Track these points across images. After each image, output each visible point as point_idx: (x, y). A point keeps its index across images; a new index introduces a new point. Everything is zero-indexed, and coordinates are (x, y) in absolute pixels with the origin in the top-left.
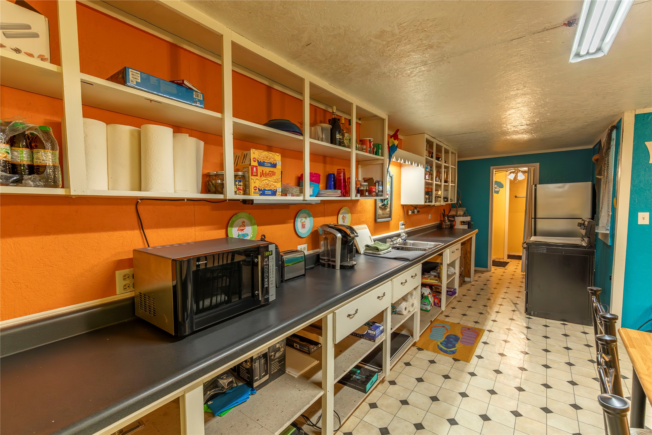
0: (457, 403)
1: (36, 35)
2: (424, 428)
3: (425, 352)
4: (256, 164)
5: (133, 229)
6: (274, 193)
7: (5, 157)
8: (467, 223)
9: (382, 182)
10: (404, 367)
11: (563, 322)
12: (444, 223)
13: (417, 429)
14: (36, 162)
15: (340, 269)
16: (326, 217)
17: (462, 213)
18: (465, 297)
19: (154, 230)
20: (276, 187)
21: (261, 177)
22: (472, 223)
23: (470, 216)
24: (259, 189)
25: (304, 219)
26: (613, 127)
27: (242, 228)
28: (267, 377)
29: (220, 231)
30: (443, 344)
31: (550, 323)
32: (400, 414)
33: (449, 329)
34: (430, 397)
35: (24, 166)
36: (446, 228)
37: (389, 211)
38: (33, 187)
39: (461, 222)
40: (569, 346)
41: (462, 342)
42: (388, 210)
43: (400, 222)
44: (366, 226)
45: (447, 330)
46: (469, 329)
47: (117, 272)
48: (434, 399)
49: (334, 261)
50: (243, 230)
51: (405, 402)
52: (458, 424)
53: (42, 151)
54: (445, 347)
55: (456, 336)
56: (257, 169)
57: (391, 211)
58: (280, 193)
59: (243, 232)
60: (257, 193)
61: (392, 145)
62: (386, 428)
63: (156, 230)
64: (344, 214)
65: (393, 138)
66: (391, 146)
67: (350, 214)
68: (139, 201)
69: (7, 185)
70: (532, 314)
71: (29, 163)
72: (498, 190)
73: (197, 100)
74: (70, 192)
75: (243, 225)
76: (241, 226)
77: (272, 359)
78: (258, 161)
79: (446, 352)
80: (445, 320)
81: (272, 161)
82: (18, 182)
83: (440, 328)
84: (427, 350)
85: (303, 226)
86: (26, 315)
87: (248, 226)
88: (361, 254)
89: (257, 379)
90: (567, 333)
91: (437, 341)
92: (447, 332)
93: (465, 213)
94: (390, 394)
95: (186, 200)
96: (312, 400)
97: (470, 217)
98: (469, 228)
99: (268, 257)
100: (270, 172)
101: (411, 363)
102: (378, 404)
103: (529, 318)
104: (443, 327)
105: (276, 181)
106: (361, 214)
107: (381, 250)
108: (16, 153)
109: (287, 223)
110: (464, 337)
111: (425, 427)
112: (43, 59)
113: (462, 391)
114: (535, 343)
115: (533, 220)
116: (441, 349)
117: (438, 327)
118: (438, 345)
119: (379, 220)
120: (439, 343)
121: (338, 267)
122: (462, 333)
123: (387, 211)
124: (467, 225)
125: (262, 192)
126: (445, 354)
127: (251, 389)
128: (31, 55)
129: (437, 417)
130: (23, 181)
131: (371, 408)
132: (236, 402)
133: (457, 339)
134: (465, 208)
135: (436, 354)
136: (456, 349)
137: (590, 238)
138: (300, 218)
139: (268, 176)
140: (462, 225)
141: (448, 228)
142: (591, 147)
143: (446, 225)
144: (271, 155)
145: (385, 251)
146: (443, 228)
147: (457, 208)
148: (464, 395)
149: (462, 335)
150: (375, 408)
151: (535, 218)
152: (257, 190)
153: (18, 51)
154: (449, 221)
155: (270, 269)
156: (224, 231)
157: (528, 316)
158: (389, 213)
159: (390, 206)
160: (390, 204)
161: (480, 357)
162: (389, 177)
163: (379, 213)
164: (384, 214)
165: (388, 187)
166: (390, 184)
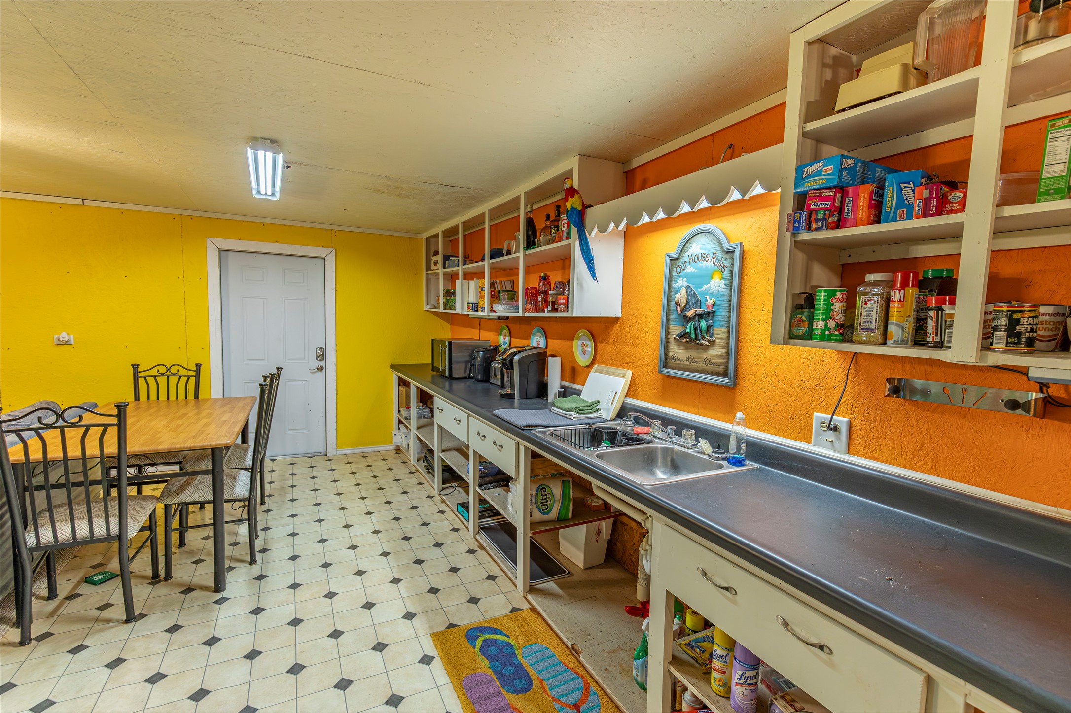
0: (396, 570)
25: (539, 339)
37: (720, 356)
42: (716, 351)
44: (627, 371)
50: (505, 338)
55: (515, 692)
57: (730, 357)
64: (585, 340)
67: (593, 344)
79: (482, 631)
87: (507, 336)
119: (669, 370)
123: (712, 356)
129: (402, 551)
135: (487, 617)
138: (536, 336)
148: (396, 581)
158: (723, 361)
159: (725, 342)
160: (725, 336)
161: (426, 660)
162: (720, 255)
163: (671, 354)
164: (697, 362)
165: (717, 284)
166: (727, 273)
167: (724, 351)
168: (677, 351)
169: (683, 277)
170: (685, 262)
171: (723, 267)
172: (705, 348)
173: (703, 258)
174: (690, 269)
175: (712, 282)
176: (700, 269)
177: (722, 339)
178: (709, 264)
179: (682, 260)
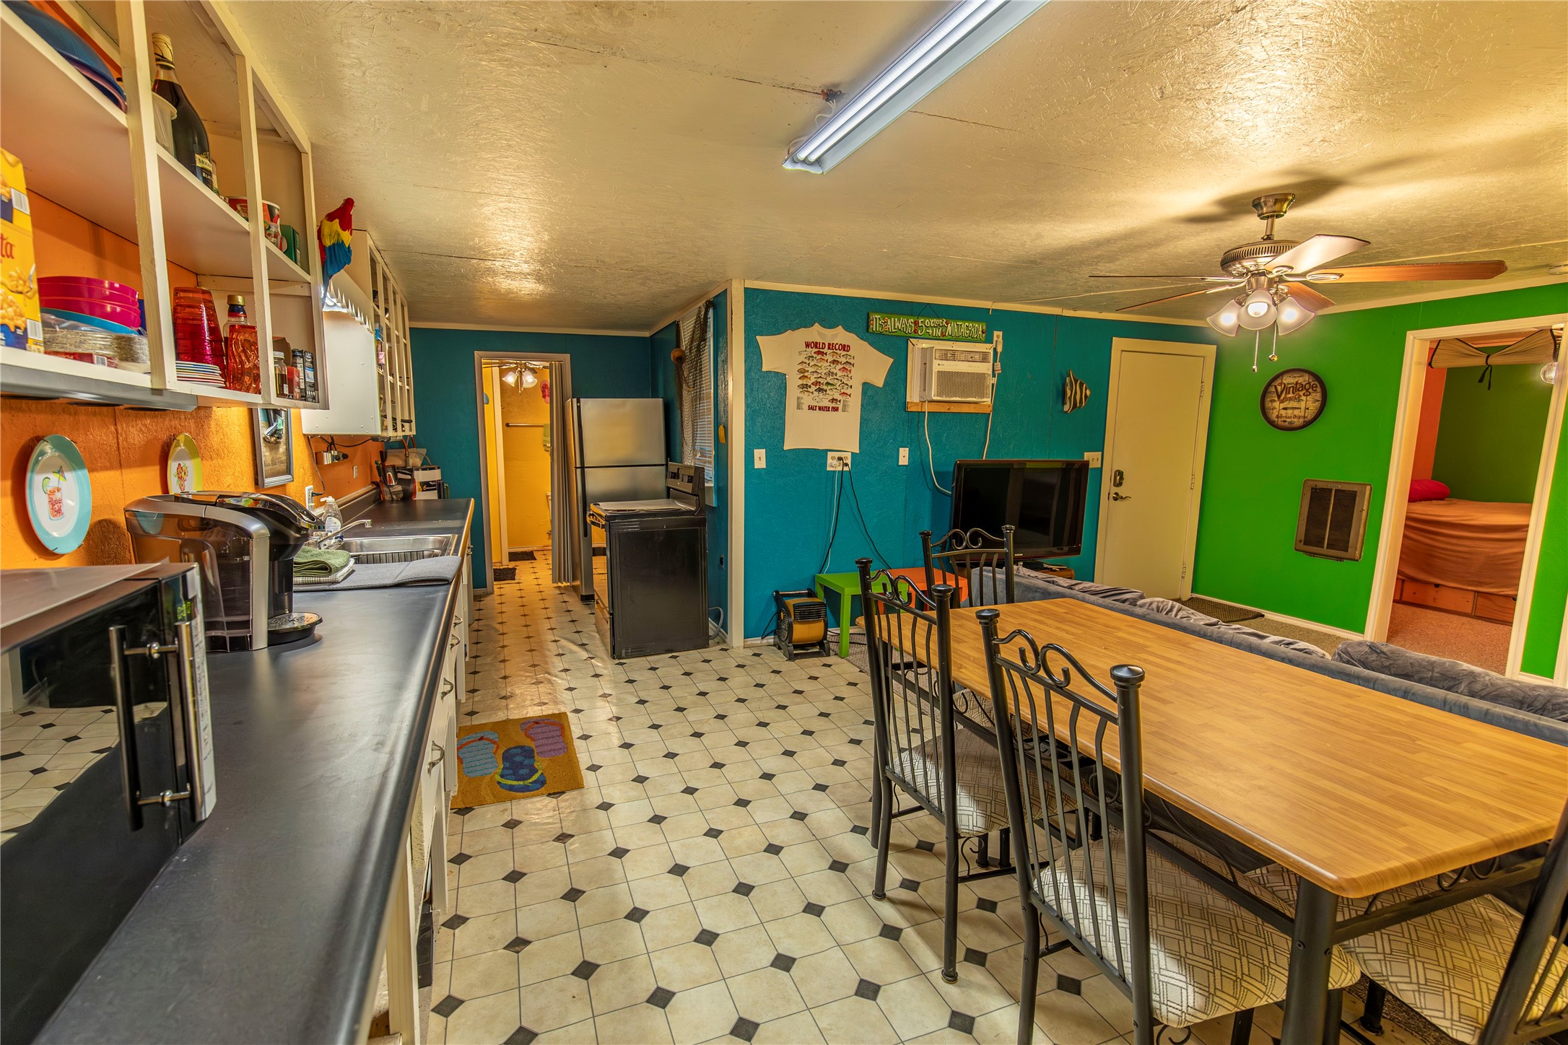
0: (619, 874)
2: (598, 966)
3: (479, 811)
6: (17, 344)
8: (434, 485)
9: (313, 358)
10: (456, 871)
11: (670, 655)
12: (385, 489)
13: (586, 977)
15: (268, 645)
16: (128, 471)
17: (418, 462)
18: (479, 661)
20: (21, 316)
22: (445, 484)
23: (439, 468)
25: (54, 479)
26: (710, 304)
30: (507, 775)
31: (658, 661)
32: (528, 976)
33: (497, 740)
34: (562, 898)
36: (393, 500)
37: (284, 452)
39: (424, 482)
40: (703, 689)
41: (540, 753)
42: (283, 448)
43: (306, 488)
45: (495, 743)
46: (537, 723)
48: (573, 895)
49: (246, 624)
51: (518, 944)
52: (648, 912)
54: (518, 780)
55: (522, 747)
57: (288, 452)
61: (334, 244)
62: (521, 1030)
64: (182, 459)
65: (337, 221)
66: (330, 247)
67: (199, 462)
70: (623, 655)
79: (525, 789)
80: (474, 723)
83: (474, 744)
84: (481, 804)
85: (56, 509)
90: (687, 669)
91: (490, 776)
92: (497, 748)
93: (429, 462)
94: (469, 952)
97: (440, 470)
98: (440, 497)
101: (466, 852)
102: (457, 994)
103: (622, 664)
104: (479, 740)
105: (20, 289)
110: (540, 742)
111: (599, 962)
113: (612, 847)
114: (658, 704)
115: (579, 470)
116: (511, 788)
117: (470, 745)
118: (499, 783)
119: (267, 481)
120: (498, 778)
121: (260, 641)
122: (528, 736)
123: (282, 454)
124: (437, 492)
126: (526, 794)
129: (603, 926)
131: (447, 1016)
133: (529, 753)
134: (425, 450)
135: (508, 805)
136: (542, 774)
137: (698, 495)
138: (41, 472)
140: (423, 491)
141: (397, 501)
142: (647, 334)
143: (391, 493)
145: (344, 571)
146: (385, 500)
147: (405, 448)
148: (619, 853)
149: (533, 740)
150: (457, 1007)
151: (583, 468)
154: (399, 481)
157: (617, 661)
161: (594, 768)
172: (279, 446)
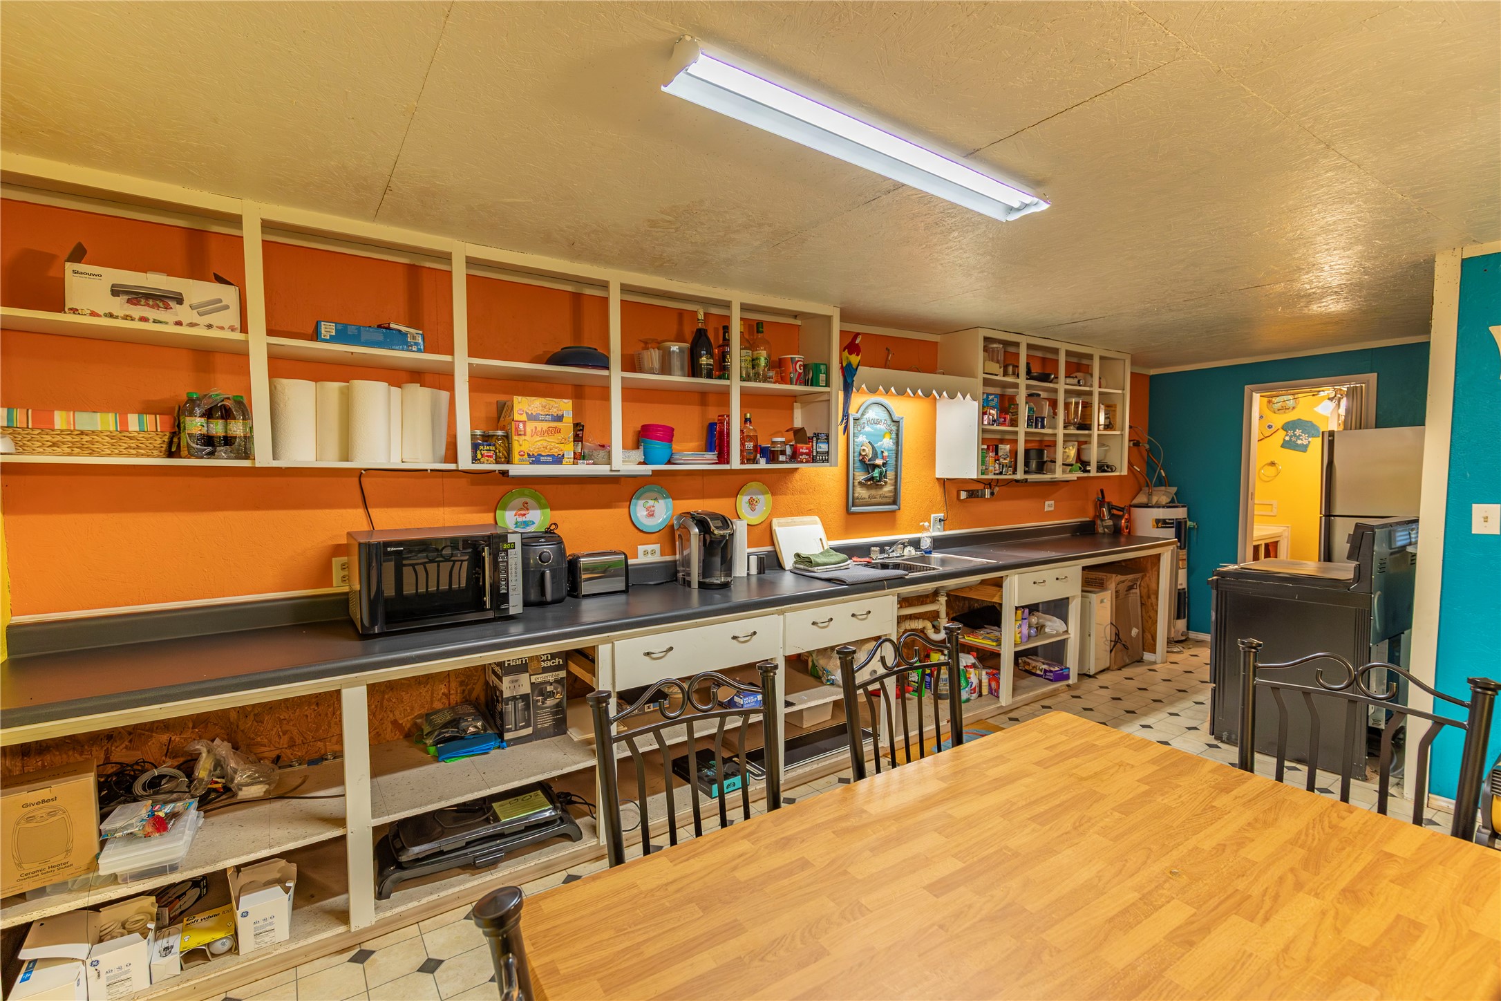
1: (227, 307)
4: (524, 418)
5: (355, 507)
6: (558, 460)
7: (200, 430)
8: (1173, 523)
9: (828, 436)
12: (1099, 522)
14: (230, 434)
15: (699, 587)
16: (707, 500)
17: (1164, 500)
18: (1099, 691)
19: (383, 510)
20: (562, 451)
21: (532, 436)
22: (1189, 523)
23: (1186, 507)
24: (529, 455)
25: (651, 502)
27: (523, 512)
28: (529, 730)
29: (486, 515)
35: (220, 437)
36: (1104, 533)
37: (890, 491)
38: (226, 459)
39: (1158, 521)
42: (888, 489)
43: (932, 515)
44: (817, 518)
47: (333, 559)
49: (690, 575)
50: (525, 514)
53: (233, 422)
56: (524, 426)
57: (896, 491)
58: (572, 460)
59: (524, 517)
60: (525, 461)
63: (386, 509)
64: (754, 495)
67: (769, 496)
68: (363, 472)
69: (202, 458)
70: (1225, 738)
71: (224, 434)
72: (1305, 442)
73: (412, 343)
74: (255, 464)
75: (526, 507)
76: (521, 509)
77: (538, 706)
78: (527, 413)
81: (554, 412)
82: (211, 455)
85: (648, 513)
86: (235, 596)
87: (534, 509)
88: (785, 570)
89: (511, 729)
93: (1172, 501)
95: (429, 471)
96: (570, 766)
97: (1186, 509)
98: (1178, 535)
99: (506, 551)
100: (551, 429)
103: (1213, 746)
105: (563, 442)
106: (803, 496)
107: (818, 565)
108: (212, 425)
109: (615, 508)
112: (232, 329)
119: (854, 509)
121: (695, 585)
123: (885, 492)
124: (1174, 529)
125: (534, 459)
127: (500, 740)
128: (222, 328)
130: (216, 453)
132: (471, 749)
134: (1176, 489)
137: (1357, 562)
138: (643, 499)
139: (546, 434)
140: (1158, 527)
141: (1108, 534)
144: (552, 403)
145: (828, 567)
146: (1098, 533)
147: (1149, 486)
151: (1329, 516)
152: (526, 456)
153: (210, 326)
154: (1112, 516)
155: (509, 568)
156: (492, 515)
157: (1211, 742)
158: (892, 494)
159: (893, 481)
160: (893, 477)
162: (889, 422)
163: (856, 495)
164: (875, 498)
165: (887, 443)
166: (894, 436)
167: (893, 487)
168: (862, 492)
169: (863, 434)
170: (864, 423)
171: (891, 430)
172: (882, 487)
173: (877, 422)
174: (868, 429)
175: (884, 440)
176: (876, 429)
177: (892, 479)
178: (882, 427)
179: (862, 421)
